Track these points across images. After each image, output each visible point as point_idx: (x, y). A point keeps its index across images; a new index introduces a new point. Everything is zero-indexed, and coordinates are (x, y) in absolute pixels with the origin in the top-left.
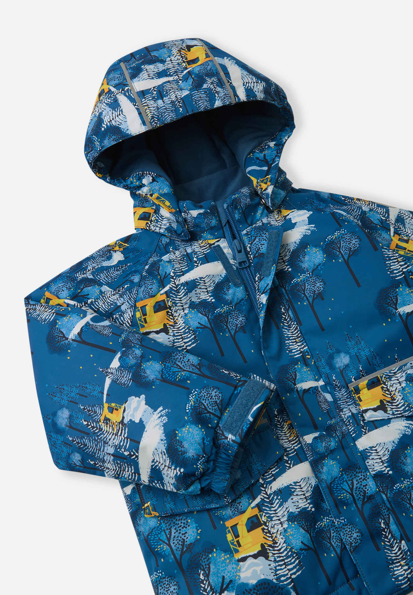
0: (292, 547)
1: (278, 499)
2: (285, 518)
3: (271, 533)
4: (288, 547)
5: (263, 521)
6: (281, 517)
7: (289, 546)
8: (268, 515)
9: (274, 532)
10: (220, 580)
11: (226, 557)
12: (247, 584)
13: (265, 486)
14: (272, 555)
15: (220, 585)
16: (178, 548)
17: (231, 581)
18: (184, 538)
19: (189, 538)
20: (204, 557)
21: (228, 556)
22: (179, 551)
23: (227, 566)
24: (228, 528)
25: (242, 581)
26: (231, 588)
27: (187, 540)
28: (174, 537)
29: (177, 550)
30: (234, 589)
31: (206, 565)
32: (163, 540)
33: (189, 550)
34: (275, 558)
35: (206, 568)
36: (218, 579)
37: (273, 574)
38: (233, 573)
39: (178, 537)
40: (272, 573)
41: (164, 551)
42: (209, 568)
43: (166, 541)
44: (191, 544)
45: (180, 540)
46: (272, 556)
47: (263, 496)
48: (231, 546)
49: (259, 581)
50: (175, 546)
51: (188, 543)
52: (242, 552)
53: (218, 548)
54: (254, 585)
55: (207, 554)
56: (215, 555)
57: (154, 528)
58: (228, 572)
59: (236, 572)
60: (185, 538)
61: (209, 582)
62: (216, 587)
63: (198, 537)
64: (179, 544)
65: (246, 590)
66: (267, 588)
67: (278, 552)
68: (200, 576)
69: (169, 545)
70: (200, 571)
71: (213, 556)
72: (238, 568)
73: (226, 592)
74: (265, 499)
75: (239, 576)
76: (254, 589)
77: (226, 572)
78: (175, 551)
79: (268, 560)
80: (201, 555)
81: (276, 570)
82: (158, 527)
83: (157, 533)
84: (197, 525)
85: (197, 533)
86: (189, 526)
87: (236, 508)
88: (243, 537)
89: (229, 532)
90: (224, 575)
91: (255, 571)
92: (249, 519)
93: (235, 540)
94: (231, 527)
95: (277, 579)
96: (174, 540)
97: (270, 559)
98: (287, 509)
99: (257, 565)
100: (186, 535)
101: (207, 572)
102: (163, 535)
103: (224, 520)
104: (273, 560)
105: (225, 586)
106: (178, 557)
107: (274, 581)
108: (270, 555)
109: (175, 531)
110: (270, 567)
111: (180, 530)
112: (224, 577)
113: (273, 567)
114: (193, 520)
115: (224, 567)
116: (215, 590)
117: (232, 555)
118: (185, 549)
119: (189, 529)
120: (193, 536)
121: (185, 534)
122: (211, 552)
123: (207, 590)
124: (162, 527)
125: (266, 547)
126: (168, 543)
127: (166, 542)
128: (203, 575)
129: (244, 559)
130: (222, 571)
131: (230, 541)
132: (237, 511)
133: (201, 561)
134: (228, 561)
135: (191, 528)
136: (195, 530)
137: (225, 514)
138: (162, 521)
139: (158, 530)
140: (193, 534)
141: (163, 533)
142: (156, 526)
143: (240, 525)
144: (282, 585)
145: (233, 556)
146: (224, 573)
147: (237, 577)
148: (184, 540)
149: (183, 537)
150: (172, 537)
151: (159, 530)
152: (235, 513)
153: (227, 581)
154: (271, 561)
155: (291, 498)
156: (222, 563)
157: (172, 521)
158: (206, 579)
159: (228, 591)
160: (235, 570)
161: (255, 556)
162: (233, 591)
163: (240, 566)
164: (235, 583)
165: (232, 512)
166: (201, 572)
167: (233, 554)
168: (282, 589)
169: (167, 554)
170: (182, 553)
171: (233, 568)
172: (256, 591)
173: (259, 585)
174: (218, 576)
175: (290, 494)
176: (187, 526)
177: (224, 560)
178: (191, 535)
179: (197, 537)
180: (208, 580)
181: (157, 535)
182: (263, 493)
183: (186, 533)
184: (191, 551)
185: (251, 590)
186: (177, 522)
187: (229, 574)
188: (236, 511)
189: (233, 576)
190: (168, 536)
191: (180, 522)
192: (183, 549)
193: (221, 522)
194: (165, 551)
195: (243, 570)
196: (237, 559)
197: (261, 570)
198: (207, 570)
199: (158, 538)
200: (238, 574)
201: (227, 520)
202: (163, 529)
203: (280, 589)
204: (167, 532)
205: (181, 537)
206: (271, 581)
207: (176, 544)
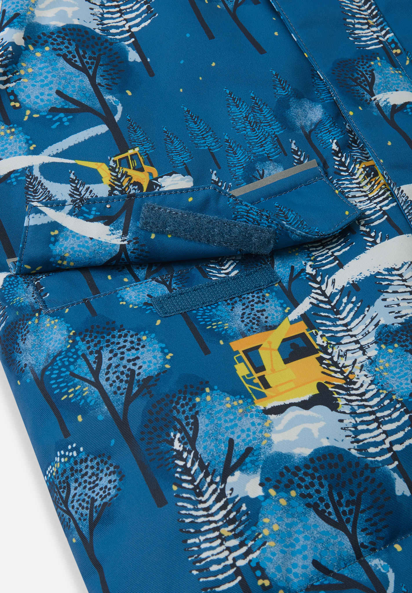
0: (389, 392)
1: (352, 303)
2: (371, 338)
3: (340, 366)
4: (381, 391)
5: (318, 345)
6: (361, 337)
7: (383, 389)
8: (330, 334)
9: (346, 364)
10: (224, 448)
11: (235, 403)
12: (289, 457)
13: (319, 279)
14: (345, 402)
15: (223, 458)
16: (119, 388)
17: (249, 450)
18: (133, 367)
19: (145, 367)
20: (182, 402)
21: (241, 402)
22: (122, 394)
23: (240, 419)
24: (237, 352)
25: (276, 449)
26: (249, 465)
27: (140, 371)
28: (109, 366)
29: (115, 393)
30: (258, 466)
31: (187, 418)
32: (82, 375)
33: (145, 390)
34: (352, 409)
35: (188, 424)
36: (216, 446)
37: (350, 439)
38: (254, 433)
39: (117, 367)
40: (347, 436)
41: (83, 398)
42: (196, 424)
43: (90, 377)
44: (149, 378)
45: (122, 373)
46: (346, 404)
47: (317, 299)
48: (247, 386)
49: (316, 451)
50: (111, 385)
51: (143, 376)
52: (272, 397)
53: (216, 387)
54: (305, 458)
55: (188, 396)
56: (208, 398)
57: (60, 354)
58: (243, 431)
59: (261, 432)
60: (136, 368)
61: (196, 454)
62: (213, 463)
63: (168, 366)
64: (121, 381)
65: (286, 468)
66: (336, 465)
67: (359, 398)
68: (173, 445)
69: (97, 385)
70: (172, 434)
71: (205, 400)
72: (267, 424)
73: (237, 473)
74: (321, 305)
75: (269, 439)
76: (307, 466)
77: (237, 431)
78: (112, 397)
79: (337, 411)
80: (176, 399)
81: (357, 433)
82: (68, 350)
83: (67, 363)
84: (164, 345)
85: (165, 359)
86: (143, 347)
87: (254, 319)
88: (273, 371)
89: (240, 360)
90: (231, 436)
91: (306, 432)
92: (284, 340)
93: (256, 375)
94: (245, 352)
95: (359, 450)
96: (107, 373)
97: (340, 409)
98: (372, 319)
99: (312, 420)
100: (139, 362)
101: (191, 433)
102: (80, 366)
103: (228, 338)
104: (348, 411)
105: (234, 460)
106: (119, 408)
107: (354, 452)
108: (341, 402)
109: (111, 355)
110: (343, 425)
111: (123, 353)
112: (231, 441)
113: (350, 425)
114: (153, 335)
115: (231, 421)
116: (210, 469)
117: (249, 400)
118: (135, 389)
119: (142, 353)
120: (155, 364)
121: (134, 360)
122: (200, 392)
123: (190, 469)
124: (77, 350)
125: (330, 389)
126: (93, 379)
127: (88, 378)
128: (180, 441)
129: (279, 410)
130: (227, 428)
131: (244, 377)
132: (258, 325)
133: (175, 411)
134: (241, 411)
135: (148, 351)
136: (159, 355)
137: (230, 327)
138: (78, 338)
139: (69, 357)
140: (154, 361)
141: (81, 362)
142: (64, 349)
143: (266, 349)
144: (371, 461)
145: (254, 403)
146: (233, 433)
147: (265, 442)
148: (133, 371)
149: (130, 366)
150: (104, 366)
151: (72, 357)
152: (252, 328)
153: (240, 448)
154: (344, 413)
155: (382, 297)
156: (226, 414)
157: (103, 337)
158: (188, 447)
159: (242, 471)
160: (259, 428)
161: (305, 405)
162: (255, 472)
163: (269, 421)
164: (259, 454)
165: (246, 325)
166: (175, 436)
167: (253, 399)
168: (373, 470)
169: (92, 403)
170: (129, 399)
171: (253, 424)
172: (310, 471)
173: (319, 459)
174: (217, 440)
175: (380, 291)
176: (140, 347)
177: (232, 408)
178: (150, 362)
179: (163, 365)
180: (194, 448)
181: (67, 367)
182: (317, 293)
183: (138, 358)
184: (149, 392)
185: (298, 468)
186: (116, 340)
187: (244, 436)
188: (254, 323)
189: (254, 439)
190: (94, 366)
191: (121, 340)
192: (130, 389)
193: (221, 342)
194: (87, 396)
195: (277, 428)
196: (263, 408)
197: (320, 430)
198: (191, 429)
199: (68, 373)
200: (267, 435)
201: (235, 337)
202: (80, 353)
203: (369, 471)
204: (92, 358)
205: (125, 367)
206: (347, 453)
207: (114, 381)
